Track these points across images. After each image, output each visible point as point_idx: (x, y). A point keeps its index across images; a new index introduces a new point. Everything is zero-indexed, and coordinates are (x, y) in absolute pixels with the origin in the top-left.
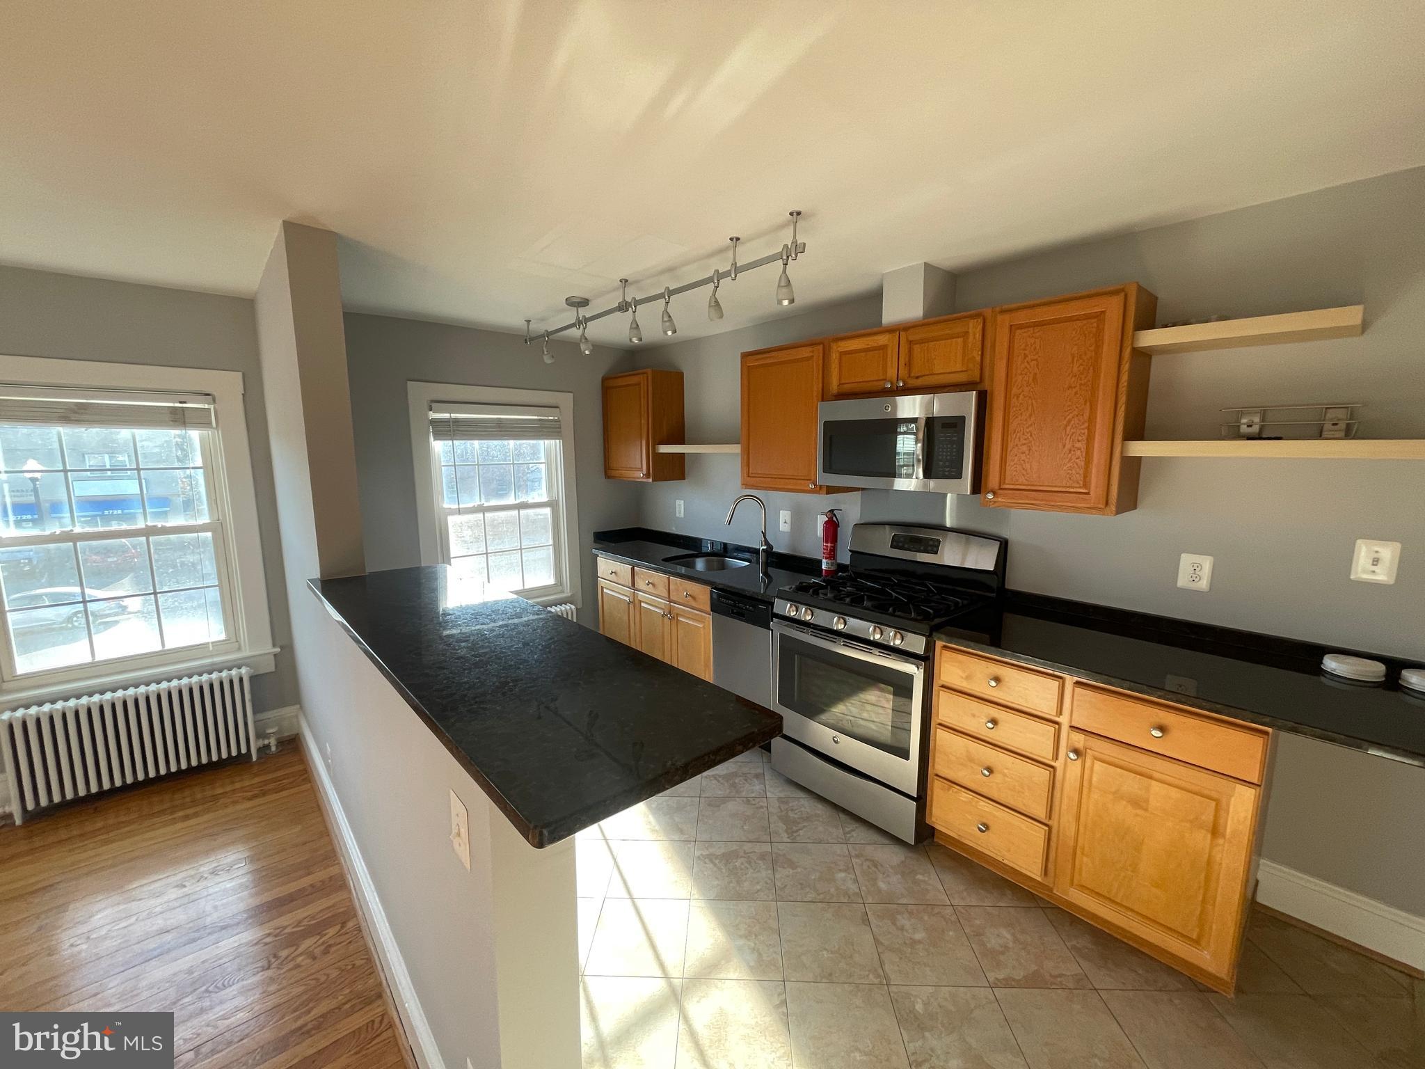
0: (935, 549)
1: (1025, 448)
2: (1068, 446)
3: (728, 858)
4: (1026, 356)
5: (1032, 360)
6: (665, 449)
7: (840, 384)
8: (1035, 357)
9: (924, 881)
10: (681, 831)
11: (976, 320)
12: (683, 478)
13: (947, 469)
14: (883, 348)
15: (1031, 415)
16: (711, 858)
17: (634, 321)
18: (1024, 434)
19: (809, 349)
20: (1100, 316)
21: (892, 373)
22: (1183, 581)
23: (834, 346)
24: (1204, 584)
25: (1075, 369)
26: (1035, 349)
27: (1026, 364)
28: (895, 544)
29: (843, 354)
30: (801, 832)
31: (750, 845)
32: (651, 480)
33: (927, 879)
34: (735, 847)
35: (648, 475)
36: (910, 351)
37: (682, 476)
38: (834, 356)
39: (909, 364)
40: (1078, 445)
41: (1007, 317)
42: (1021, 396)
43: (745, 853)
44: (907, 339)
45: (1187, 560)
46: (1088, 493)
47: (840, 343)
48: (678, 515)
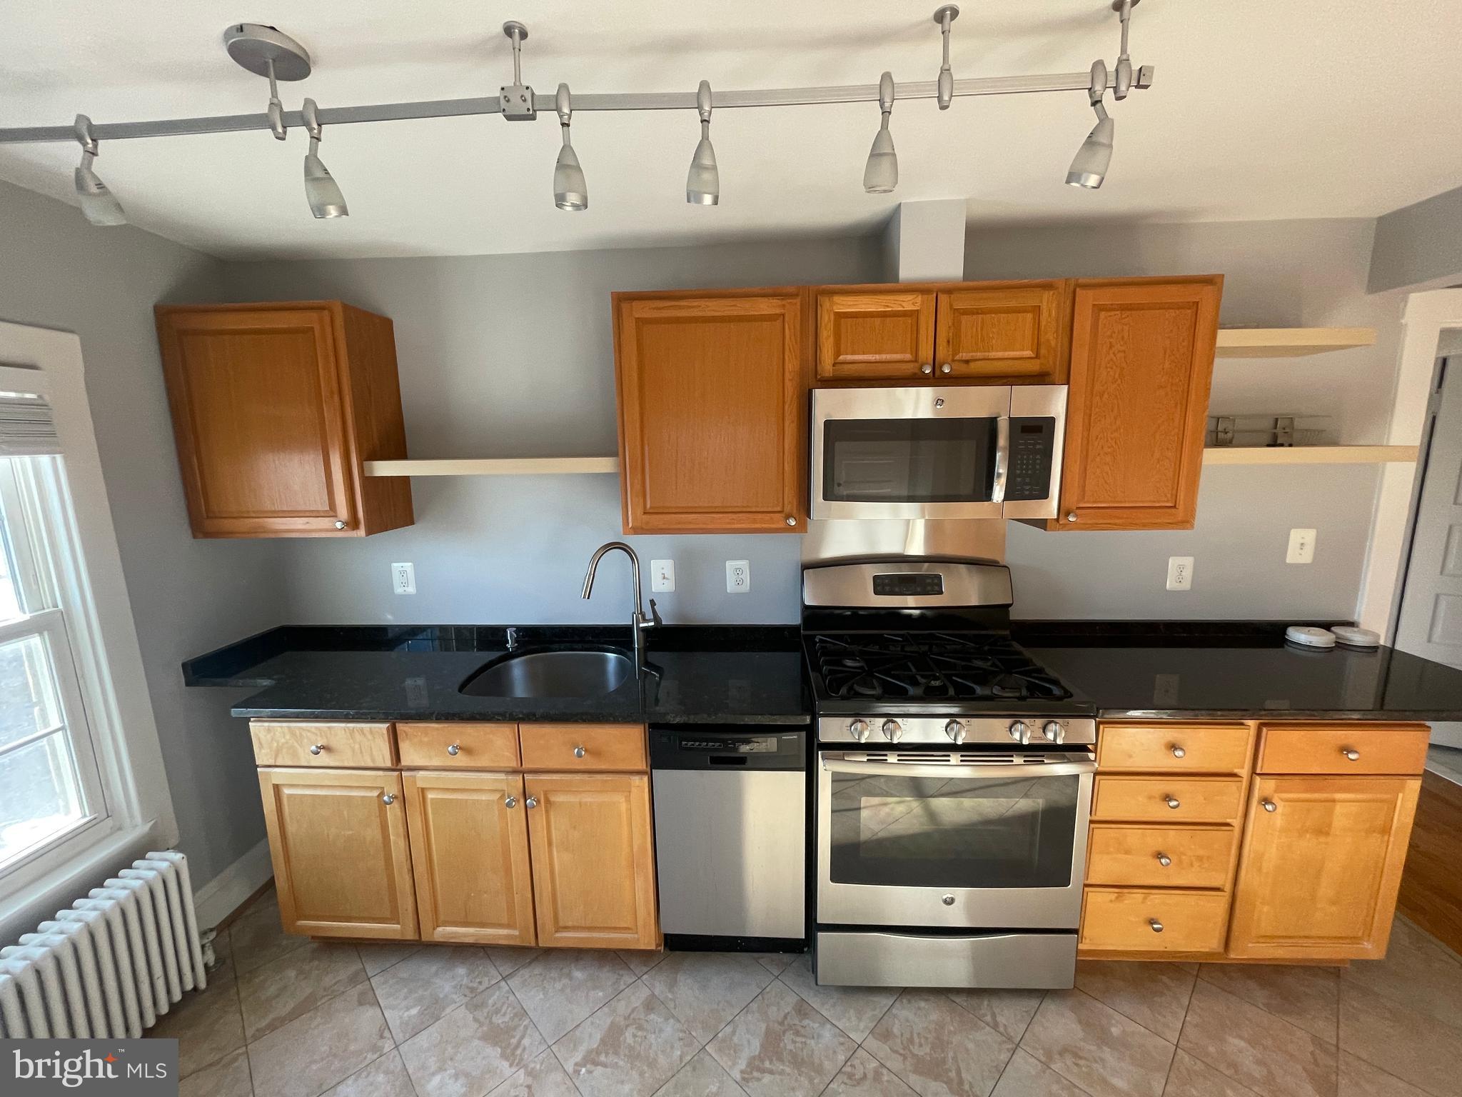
0: (935, 589)
1: (1108, 459)
2: (1157, 455)
4: (1111, 346)
5: (1119, 351)
6: (386, 469)
7: (837, 364)
8: (1123, 348)
11: (1051, 293)
12: (412, 523)
13: (1028, 488)
14: (914, 315)
15: (1115, 419)
17: (567, 148)
18: (1107, 441)
19: (775, 301)
20: (1194, 308)
21: (926, 352)
22: (1169, 583)
23: (825, 302)
24: (1186, 585)
25: (1167, 365)
26: (1123, 338)
27: (1112, 355)
28: (881, 586)
29: (840, 316)
32: (361, 532)
35: (353, 523)
36: (956, 326)
37: (408, 519)
38: (826, 321)
39: (954, 342)
40: (1169, 454)
41: (1091, 293)
42: (1106, 396)
44: (951, 306)
45: (1173, 562)
46: (1175, 507)
47: (837, 299)
48: (399, 590)
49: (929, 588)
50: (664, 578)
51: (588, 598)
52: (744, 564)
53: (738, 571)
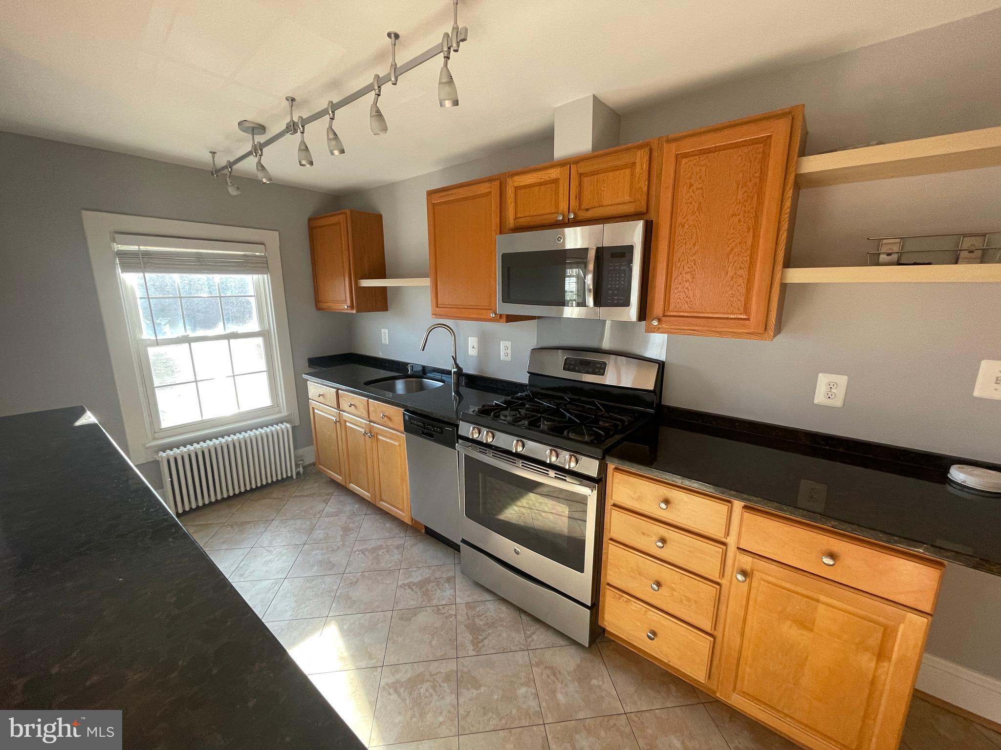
0: (602, 371)
1: (688, 277)
2: (731, 274)
3: (413, 683)
4: (691, 185)
5: (697, 189)
6: (366, 283)
7: (516, 218)
8: (700, 186)
9: (599, 687)
10: (370, 656)
11: (643, 150)
12: (386, 310)
13: (616, 298)
14: (556, 181)
15: (694, 245)
16: (395, 687)
17: (303, 142)
18: (688, 262)
19: (487, 185)
20: (766, 141)
21: (563, 206)
22: (820, 398)
23: (510, 181)
24: (838, 402)
25: (740, 196)
26: (700, 178)
27: (691, 193)
28: (568, 366)
29: (518, 188)
30: (486, 642)
31: (436, 664)
32: (354, 311)
33: (601, 683)
34: (420, 669)
35: (352, 307)
36: (581, 185)
37: (384, 307)
38: (510, 192)
39: (579, 197)
40: (740, 272)
41: (673, 146)
42: (686, 226)
43: (431, 675)
44: (577, 171)
45: (823, 380)
46: (748, 319)
47: (516, 178)
48: (383, 342)
49: (597, 370)
50: (473, 348)
51: (423, 350)
52: (509, 344)
53: (506, 348)
